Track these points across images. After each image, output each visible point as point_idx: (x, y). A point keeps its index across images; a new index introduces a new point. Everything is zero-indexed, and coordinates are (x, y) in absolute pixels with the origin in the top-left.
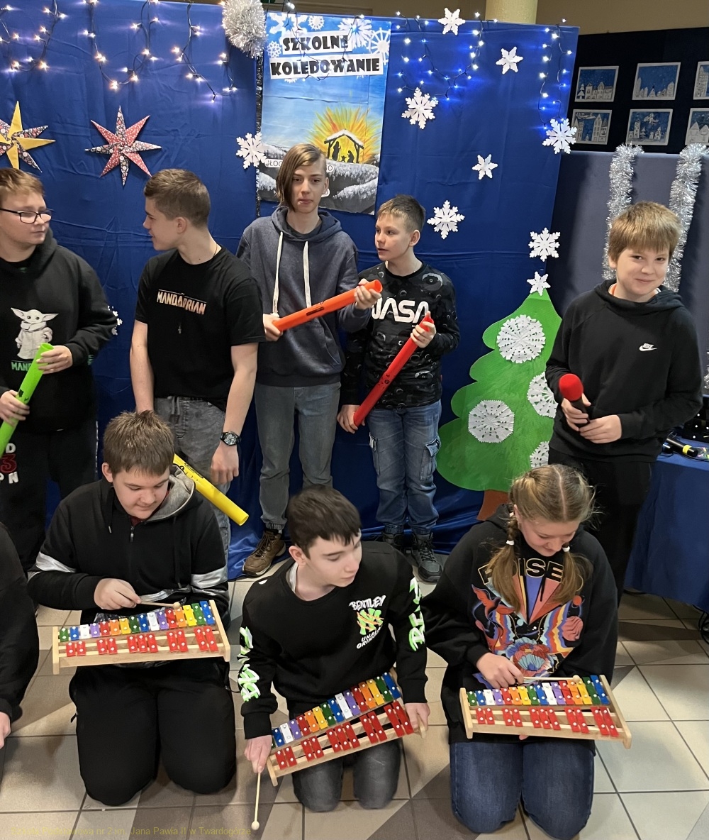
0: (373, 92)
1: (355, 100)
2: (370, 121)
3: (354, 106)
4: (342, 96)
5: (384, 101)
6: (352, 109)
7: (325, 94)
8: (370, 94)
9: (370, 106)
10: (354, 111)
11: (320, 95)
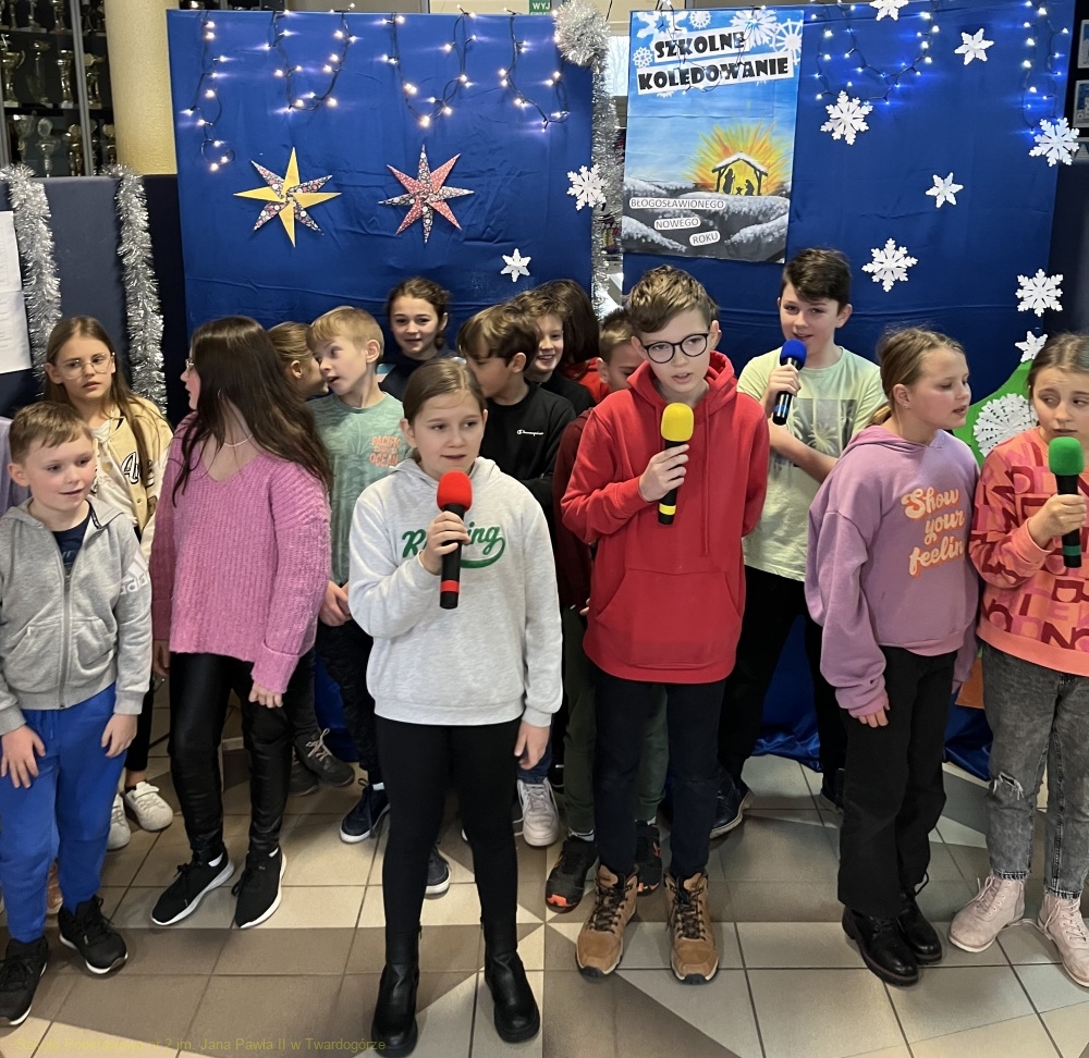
0: (779, 101)
1: (755, 113)
2: (775, 139)
3: (754, 121)
4: (736, 110)
5: (795, 110)
6: (750, 125)
7: (713, 109)
8: (776, 104)
9: (775, 118)
10: (753, 128)
11: (706, 111)
